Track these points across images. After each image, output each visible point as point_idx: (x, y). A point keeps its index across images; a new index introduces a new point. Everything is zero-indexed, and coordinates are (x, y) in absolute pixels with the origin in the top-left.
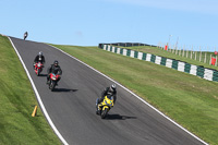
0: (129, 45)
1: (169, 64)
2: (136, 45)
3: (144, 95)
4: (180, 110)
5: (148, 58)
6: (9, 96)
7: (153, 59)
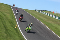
0: (43, 10)
1: (54, 17)
2: (45, 11)
3: (46, 25)
4: (56, 30)
5: (48, 15)
6: (9, 22)
7: (50, 15)
